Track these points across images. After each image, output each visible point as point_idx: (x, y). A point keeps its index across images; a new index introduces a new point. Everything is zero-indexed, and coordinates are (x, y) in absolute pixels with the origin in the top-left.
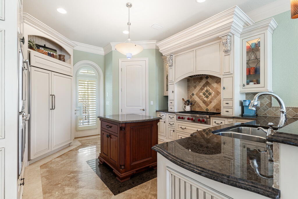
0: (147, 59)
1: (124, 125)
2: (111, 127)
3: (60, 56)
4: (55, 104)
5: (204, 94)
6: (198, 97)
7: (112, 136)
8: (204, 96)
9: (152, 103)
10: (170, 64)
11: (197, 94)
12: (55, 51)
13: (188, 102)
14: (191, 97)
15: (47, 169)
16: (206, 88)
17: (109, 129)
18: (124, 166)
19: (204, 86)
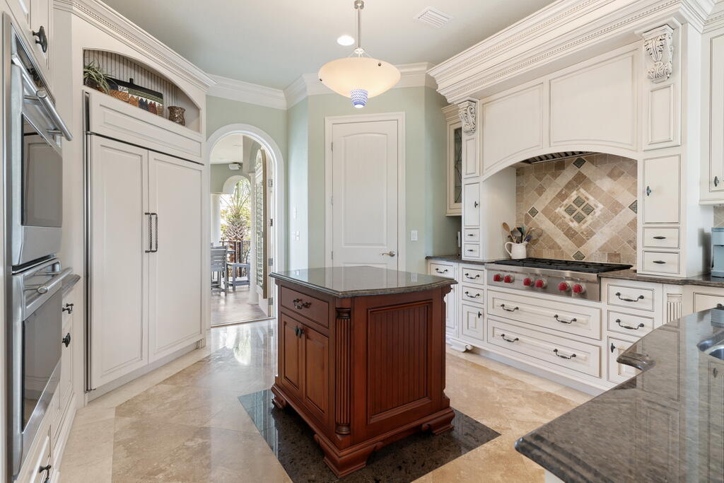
0: (401, 116)
1: (347, 304)
2: (307, 305)
3: (172, 109)
4: (157, 238)
5: (570, 210)
6: (550, 219)
7: (311, 333)
8: (568, 217)
9: (415, 235)
10: (468, 128)
11: (547, 212)
12: (160, 96)
13: (519, 234)
14: (527, 219)
15: (134, 419)
16: (575, 192)
17: (304, 311)
18: (348, 426)
19: (570, 186)
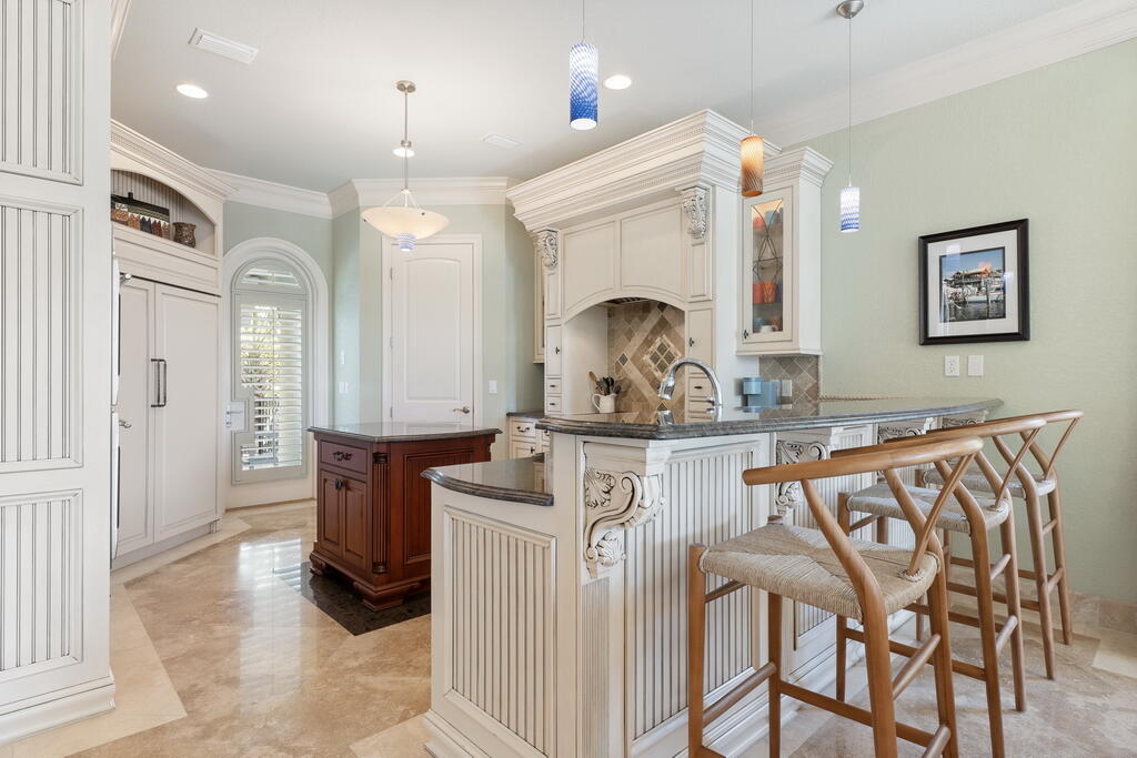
0: (477, 239)
1: (383, 449)
2: (347, 457)
3: (178, 226)
4: (165, 389)
5: (655, 358)
6: (638, 367)
7: (353, 484)
8: (653, 365)
9: (493, 386)
10: (548, 261)
11: (635, 359)
12: (165, 212)
13: (607, 385)
14: (618, 369)
15: (150, 590)
16: (659, 338)
17: (344, 463)
18: (385, 564)
19: (655, 332)
